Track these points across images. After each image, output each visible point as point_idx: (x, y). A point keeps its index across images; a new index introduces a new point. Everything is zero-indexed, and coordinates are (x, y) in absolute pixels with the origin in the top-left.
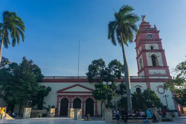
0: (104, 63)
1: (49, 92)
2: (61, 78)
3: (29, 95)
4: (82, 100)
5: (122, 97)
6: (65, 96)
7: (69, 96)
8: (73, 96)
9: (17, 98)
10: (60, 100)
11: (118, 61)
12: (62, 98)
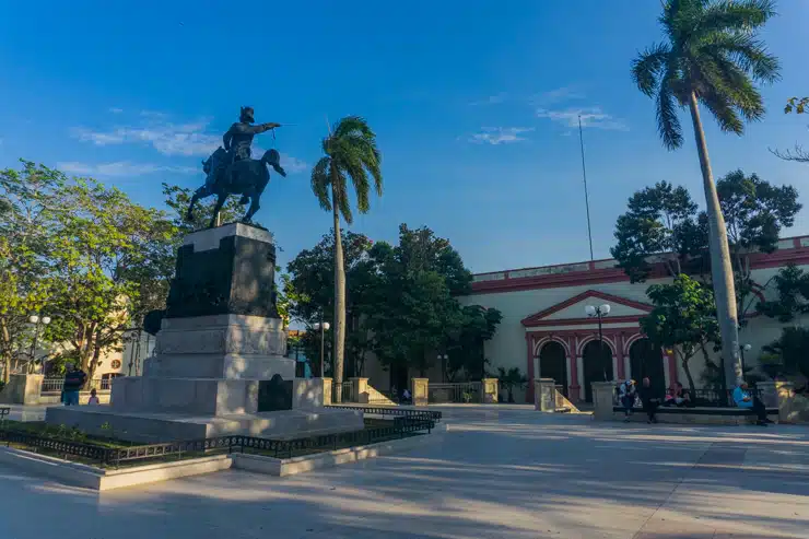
0: (682, 195)
1: (496, 325)
2: (529, 274)
3: (434, 338)
4: (613, 344)
5: (784, 329)
6: (551, 336)
7: (565, 334)
8: (579, 335)
9: (405, 350)
10: (537, 348)
11: (747, 175)
12: (542, 341)
